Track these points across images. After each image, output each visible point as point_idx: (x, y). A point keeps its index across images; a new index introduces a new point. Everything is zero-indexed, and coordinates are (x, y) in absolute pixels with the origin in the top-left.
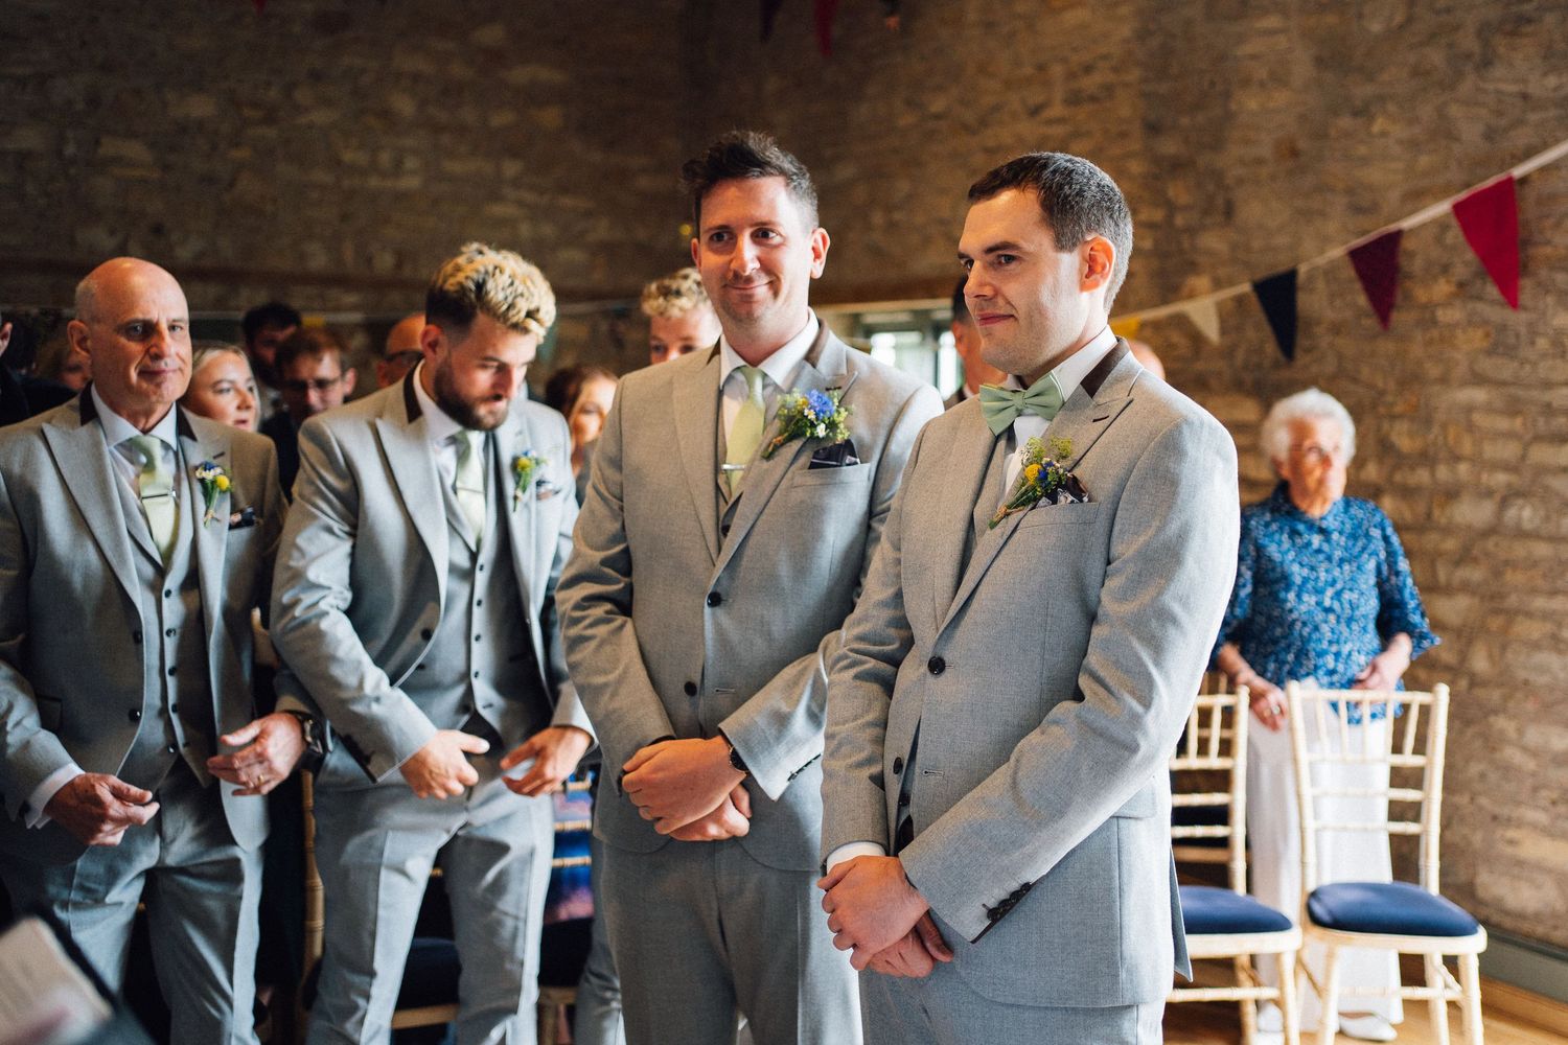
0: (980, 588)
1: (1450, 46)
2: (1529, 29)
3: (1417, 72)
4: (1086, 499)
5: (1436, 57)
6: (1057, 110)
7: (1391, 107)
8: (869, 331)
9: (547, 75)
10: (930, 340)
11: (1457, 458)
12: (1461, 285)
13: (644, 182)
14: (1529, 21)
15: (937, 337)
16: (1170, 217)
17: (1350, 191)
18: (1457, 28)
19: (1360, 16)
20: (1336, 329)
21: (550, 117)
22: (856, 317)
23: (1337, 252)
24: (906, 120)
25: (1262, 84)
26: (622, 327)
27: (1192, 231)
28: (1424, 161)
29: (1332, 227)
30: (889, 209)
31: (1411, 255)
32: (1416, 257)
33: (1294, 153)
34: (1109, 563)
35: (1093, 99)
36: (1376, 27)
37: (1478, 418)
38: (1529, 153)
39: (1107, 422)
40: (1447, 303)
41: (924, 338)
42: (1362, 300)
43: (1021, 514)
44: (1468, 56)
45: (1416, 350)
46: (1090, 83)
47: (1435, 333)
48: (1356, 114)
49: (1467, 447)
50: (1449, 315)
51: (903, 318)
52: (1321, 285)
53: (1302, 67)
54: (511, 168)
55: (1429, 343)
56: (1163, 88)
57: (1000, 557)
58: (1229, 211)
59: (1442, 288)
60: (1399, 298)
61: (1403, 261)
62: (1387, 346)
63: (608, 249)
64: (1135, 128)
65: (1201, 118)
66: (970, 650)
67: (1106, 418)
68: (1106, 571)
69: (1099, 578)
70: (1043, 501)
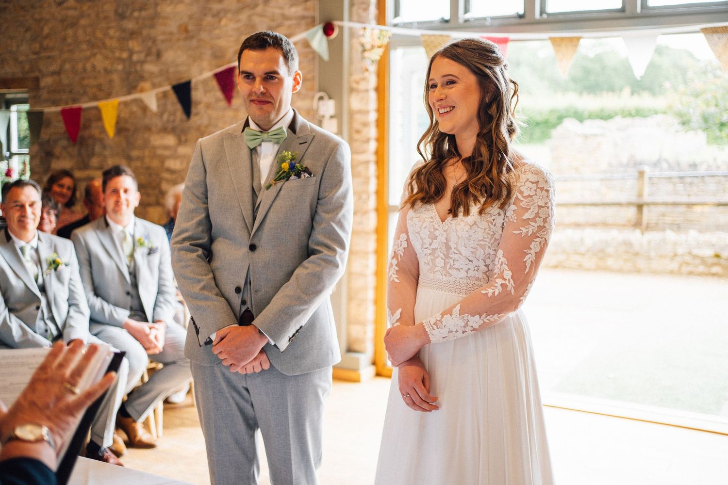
0: (269, 214)
4: (312, 175)
7: (229, 15)
16: (130, 56)
17: (212, 48)
20: (208, 106)
23: (208, 74)
27: (142, 62)
29: (205, 64)
33: (186, 31)
34: (319, 200)
39: (307, 144)
42: (219, 94)
43: (282, 183)
48: (214, 16)
52: (201, 87)
57: (276, 201)
58: (159, 55)
60: (235, 94)
62: (229, 114)
64: (112, 14)
65: (144, 14)
66: (269, 239)
67: (306, 142)
68: (318, 203)
69: (315, 206)
70: (293, 177)
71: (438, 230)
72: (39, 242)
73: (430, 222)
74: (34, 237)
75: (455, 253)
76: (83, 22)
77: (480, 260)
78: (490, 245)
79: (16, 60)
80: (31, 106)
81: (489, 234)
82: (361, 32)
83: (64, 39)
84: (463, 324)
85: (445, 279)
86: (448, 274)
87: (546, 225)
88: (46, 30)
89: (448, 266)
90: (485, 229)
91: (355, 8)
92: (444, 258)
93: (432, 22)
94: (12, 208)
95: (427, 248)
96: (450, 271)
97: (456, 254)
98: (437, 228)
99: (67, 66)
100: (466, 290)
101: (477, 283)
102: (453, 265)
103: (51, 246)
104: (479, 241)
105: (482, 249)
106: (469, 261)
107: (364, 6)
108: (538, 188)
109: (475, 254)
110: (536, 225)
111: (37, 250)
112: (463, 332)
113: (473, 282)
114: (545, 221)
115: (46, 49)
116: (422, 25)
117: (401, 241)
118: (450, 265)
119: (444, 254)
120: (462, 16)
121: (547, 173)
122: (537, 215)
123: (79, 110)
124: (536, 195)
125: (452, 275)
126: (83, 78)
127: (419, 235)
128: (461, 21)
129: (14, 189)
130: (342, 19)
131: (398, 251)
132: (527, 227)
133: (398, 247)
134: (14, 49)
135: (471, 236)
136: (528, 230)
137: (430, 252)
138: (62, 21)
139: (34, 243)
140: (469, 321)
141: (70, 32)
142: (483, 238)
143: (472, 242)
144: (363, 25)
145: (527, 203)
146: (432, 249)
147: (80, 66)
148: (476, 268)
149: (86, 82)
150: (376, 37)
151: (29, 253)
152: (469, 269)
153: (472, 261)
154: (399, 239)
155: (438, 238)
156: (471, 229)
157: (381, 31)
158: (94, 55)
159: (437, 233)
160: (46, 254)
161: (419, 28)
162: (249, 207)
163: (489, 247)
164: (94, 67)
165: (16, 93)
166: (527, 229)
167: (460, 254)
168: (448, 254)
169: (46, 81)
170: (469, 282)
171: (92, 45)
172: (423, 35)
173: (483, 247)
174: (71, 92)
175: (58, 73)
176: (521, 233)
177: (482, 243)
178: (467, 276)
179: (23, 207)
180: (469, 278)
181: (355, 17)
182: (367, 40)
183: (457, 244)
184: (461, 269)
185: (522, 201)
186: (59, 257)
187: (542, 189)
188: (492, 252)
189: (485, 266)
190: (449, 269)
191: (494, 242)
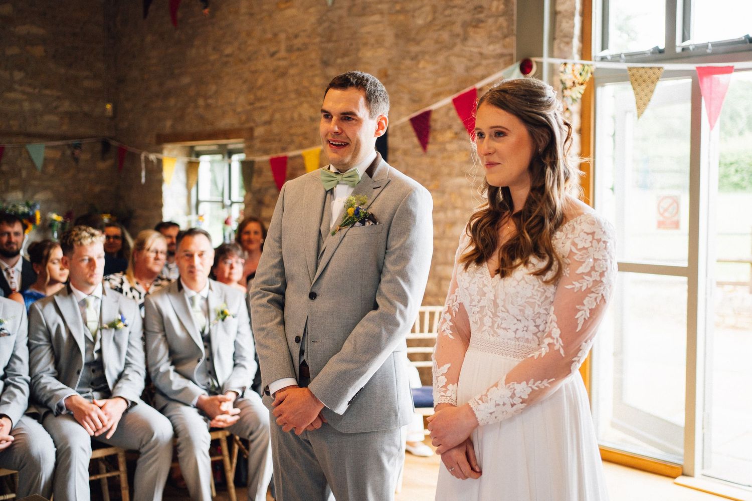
0: (331, 262)
1: (451, 31)
2: (481, 25)
3: (437, 42)
4: (378, 223)
5: (445, 36)
6: (283, 53)
7: (427, 57)
8: (198, 154)
9: (36, 30)
10: (226, 158)
11: (455, 208)
12: (456, 134)
13: (87, 84)
14: (482, 21)
15: (230, 157)
17: (410, 92)
18: (453, 23)
19: (413, 17)
20: (406, 153)
21: (38, 51)
22: (192, 148)
23: (405, 119)
24: (213, 57)
25: (373, 45)
26: (77, 152)
28: (441, 80)
29: (403, 109)
30: (206, 98)
31: (435, 121)
32: (437, 121)
34: (386, 249)
35: (299, 49)
36: (420, 22)
37: (465, 191)
38: (483, 77)
39: (380, 189)
40: (451, 141)
41: (223, 158)
42: (415, 140)
43: (347, 229)
44: (458, 35)
45: (438, 162)
46: (298, 42)
47: (445, 154)
48: (412, 59)
49: (459, 203)
50: (451, 147)
51: (214, 148)
52: (398, 133)
53: (390, 39)
54: (18, 75)
55: (443, 158)
56: (330, 46)
57: (339, 248)
59: (449, 135)
60: (431, 140)
61: (432, 124)
62: (426, 160)
63: (70, 115)
64: (318, 63)
65: (346, 60)
66: (329, 288)
67: (380, 187)
68: (386, 253)
69: (383, 256)
70: (358, 224)
71: (486, 286)
72: (210, 291)
73: (480, 278)
74: (205, 286)
75: (502, 311)
76: (292, 71)
77: (530, 319)
78: (540, 303)
79: (234, 111)
80: (247, 156)
81: (539, 291)
82: (562, 68)
83: (275, 89)
84: (510, 394)
85: (492, 339)
86: (496, 334)
87: (602, 279)
88: (260, 82)
89: (496, 325)
90: (534, 286)
91: (556, 42)
92: (492, 317)
93: (643, 53)
94: (182, 257)
95: (475, 306)
96: (497, 330)
97: (504, 312)
98: (487, 284)
99: (277, 116)
100: (514, 352)
101: (526, 344)
102: (501, 324)
103: (221, 297)
104: (528, 298)
105: (531, 307)
106: (518, 320)
107: (566, 40)
108: (593, 239)
109: (524, 313)
110: (591, 280)
111: (207, 300)
112: (513, 405)
113: (521, 344)
114: (602, 274)
115: (259, 99)
116: (631, 57)
117: (456, 296)
118: (498, 324)
119: (492, 312)
120: (679, 44)
121: (605, 223)
122: (593, 268)
123: (285, 158)
124: (592, 246)
125: (499, 336)
126: (291, 128)
127: (468, 291)
128: (678, 50)
129: (186, 238)
130: (541, 56)
131: (453, 306)
132: (580, 281)
133: (453, 302)
134: (233, 100)
135: (518, 293)
136: (581, 285)
137: (478, 310)
138: (274, 71)
139: (205, 292)
140: (515, 390)
141: (280, 82)
142: (531, 295)
143: (519, 299)
144: (563, 61)
145: (581, 255)
146: (480, 307)
147: (288, 116)
148: (525, 329)
149: (293, 131)
150: (577, 73)
151: (199, 302)
152: (517, 329)
153: (520, 321)
154: (454, 293)
155: (486, 295)
156: (518, 284)
157: (583, 65)
158: (301, 104)
159: (485, 289)
160: (216, 304)
161: (627, 61)
162: (313, 253)
163: (539, 305)
164: (300, 115)
165: (236, 143)
166: (580, 283)
167: (508, 312)
168: (496, 312)
169: (259, 131)
170: (517, 343)
171: (299, 93)
172: (630, 69)
173: (532, 305)
174: (280, 141)
175: (269, 123)
176: (573, 288)
177: (531, 300)
178: (515, 337)
179: (191, 256)
180: (518, 339)
181: (556, 52)
182: (568, 78)
183: (504, 300)
184: (509, 329)
185: (576, 254)
186: (228, 308)
187: (599, 241)
188: (543, 311)
189: (535, 326)
190: (497, 328)
191: (544, 301)
